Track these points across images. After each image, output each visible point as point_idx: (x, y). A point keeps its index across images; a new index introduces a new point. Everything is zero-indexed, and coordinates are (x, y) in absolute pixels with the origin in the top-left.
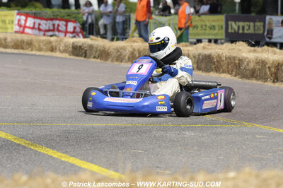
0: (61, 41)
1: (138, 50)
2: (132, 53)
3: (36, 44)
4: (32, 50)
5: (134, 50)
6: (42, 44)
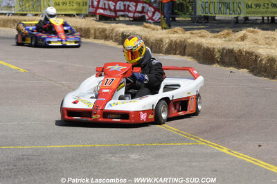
0: (113, 30)
1: (175, 42)
2: (170, 45)
3: (92, 31)
4: (89, 38)
5: (172, 41)
6: (97, 32)
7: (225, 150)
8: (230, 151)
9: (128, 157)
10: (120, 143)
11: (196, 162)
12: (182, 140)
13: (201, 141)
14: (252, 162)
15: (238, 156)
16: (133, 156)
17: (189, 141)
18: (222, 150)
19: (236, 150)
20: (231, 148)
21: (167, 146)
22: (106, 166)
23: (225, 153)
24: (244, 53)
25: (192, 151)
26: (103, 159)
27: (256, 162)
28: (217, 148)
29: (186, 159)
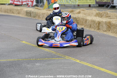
7: (78, 61)
8: (80, 62)
9: (35, 65)
10: (31, 59)
11: (66, 66)
12: (59, 57)
13: (67, 57)
14: (91, 66)
15: (84, 64)
16: (37, 64)
17: (61, 57)
18: (77, 61)
19: (83, 61)
20: (81, 60)
21: (52, 60)
22: (25, 69)
23: (78, 63)
24: (81, 19)
25: (63, 62)
26: (23, 66)
27: (93, 66)
28: (74, 60)
29: (61, 65)
